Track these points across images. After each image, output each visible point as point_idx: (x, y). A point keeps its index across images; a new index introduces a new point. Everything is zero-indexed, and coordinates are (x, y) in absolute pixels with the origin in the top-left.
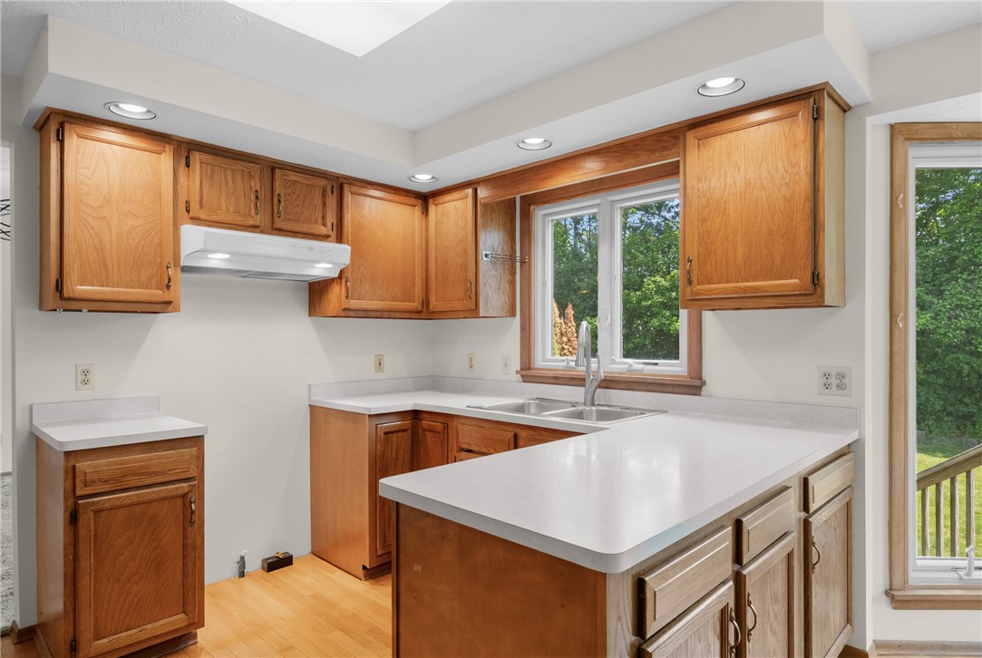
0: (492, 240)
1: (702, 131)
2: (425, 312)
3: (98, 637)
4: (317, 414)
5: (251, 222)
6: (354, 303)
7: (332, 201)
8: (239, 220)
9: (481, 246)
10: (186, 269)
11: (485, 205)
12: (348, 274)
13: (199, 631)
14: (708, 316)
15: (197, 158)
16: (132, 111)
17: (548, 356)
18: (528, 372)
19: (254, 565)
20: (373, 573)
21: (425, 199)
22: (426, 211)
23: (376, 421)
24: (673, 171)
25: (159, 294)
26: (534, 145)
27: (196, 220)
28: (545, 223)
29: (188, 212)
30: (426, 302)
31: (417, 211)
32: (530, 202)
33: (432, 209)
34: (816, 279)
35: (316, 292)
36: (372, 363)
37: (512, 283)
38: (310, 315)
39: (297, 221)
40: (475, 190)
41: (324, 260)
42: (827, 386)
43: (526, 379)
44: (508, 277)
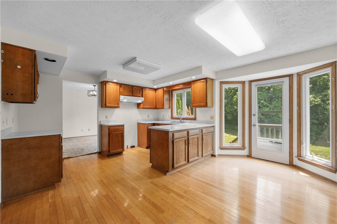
0: (166, 96)
1: (193, 82)
2: (156, 108)
3: (112, 150)
4: (139, 124)
5: (130, 95)
6: (144, 107)
7: (141, 91)
8: (128, 95)
9: (164, 97)
10: (121, 102)
11: (165, 91)
12: (143, 102)
13: (123, 152)
14: (197, 108)
15: (122, 86)
16: (115, 81)
17: (175, 115)
18: (172, 118)
19: (129, 147)
20: (147, 148)
21: (155, 90)
22: (156, 92)
23: (148, 125)
24: (190, 87)
25: (117, 106)
26: (171, 83)
27: (122, 95)
28: (175, 94)
29: (121, 94)
30: (156, 106)
31: (154, 92)
32: (172, 90)
33: (157, 91)
34: (206, 104)
35: (138, 105)
36: (147, 116)
37: (170, 103)
38: (138, 108)
39: (136, 94)
40: (163, 89)
41: (140, 100)
42: (211, 118)
43: (172, 119)
44: (169, 102)
